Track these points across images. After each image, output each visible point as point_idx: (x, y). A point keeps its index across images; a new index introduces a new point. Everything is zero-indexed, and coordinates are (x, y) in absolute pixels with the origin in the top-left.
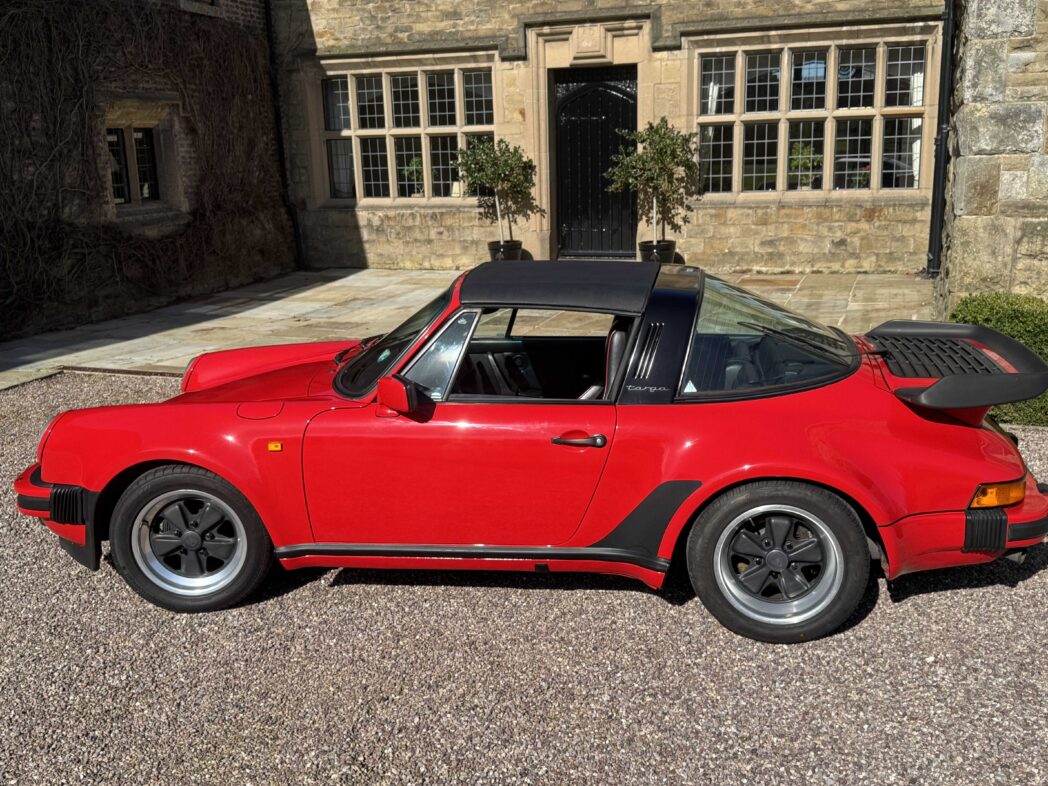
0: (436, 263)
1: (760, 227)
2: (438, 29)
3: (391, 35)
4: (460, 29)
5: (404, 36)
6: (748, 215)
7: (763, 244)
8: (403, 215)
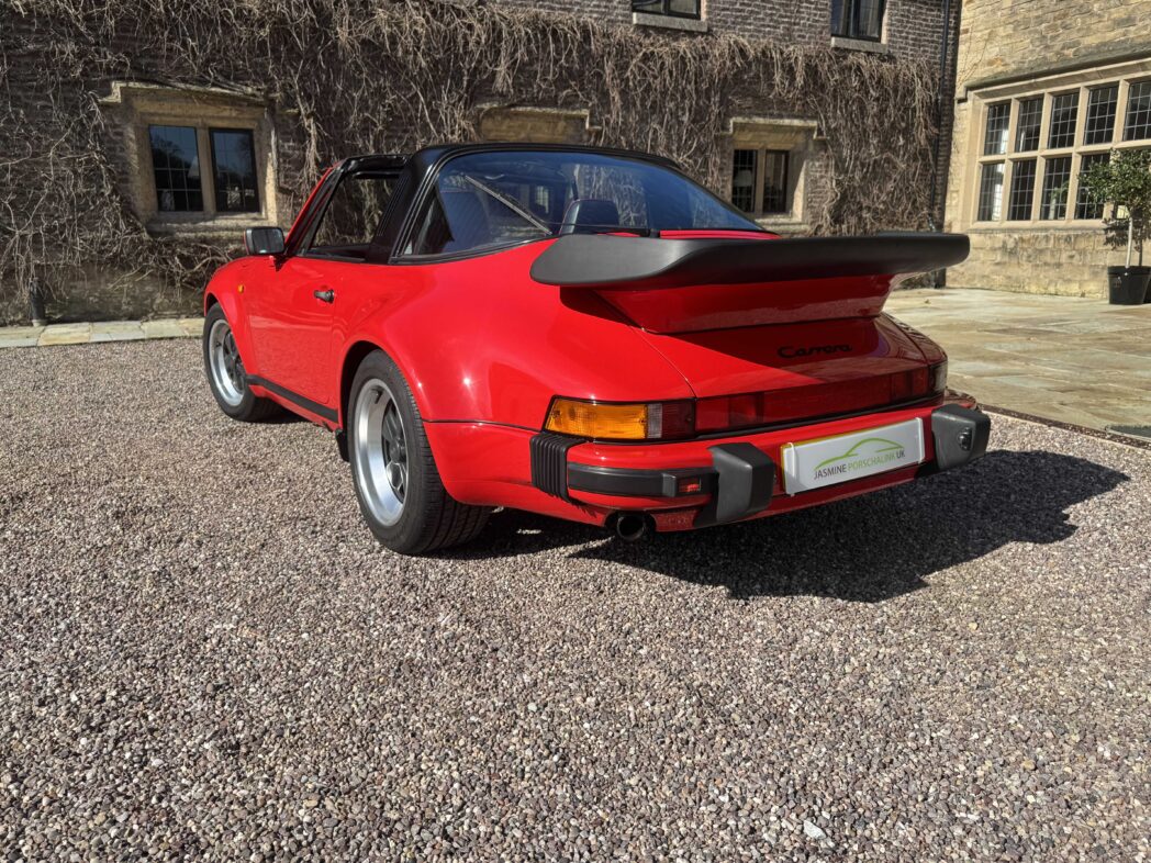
0: (1061, 288)
2: (1107, 40)
3: (1057, 53)
4: (1131, 36)
5: (1070, 52)
8: (1038, 237)
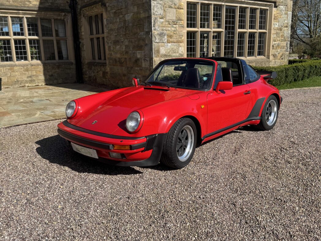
1: (26, 72)
6: (21, 69)
7: (28, 77)
